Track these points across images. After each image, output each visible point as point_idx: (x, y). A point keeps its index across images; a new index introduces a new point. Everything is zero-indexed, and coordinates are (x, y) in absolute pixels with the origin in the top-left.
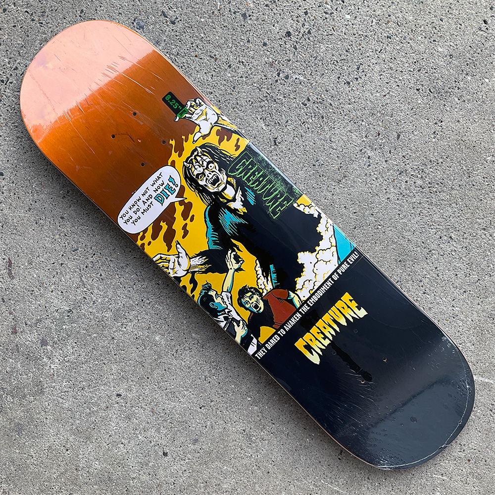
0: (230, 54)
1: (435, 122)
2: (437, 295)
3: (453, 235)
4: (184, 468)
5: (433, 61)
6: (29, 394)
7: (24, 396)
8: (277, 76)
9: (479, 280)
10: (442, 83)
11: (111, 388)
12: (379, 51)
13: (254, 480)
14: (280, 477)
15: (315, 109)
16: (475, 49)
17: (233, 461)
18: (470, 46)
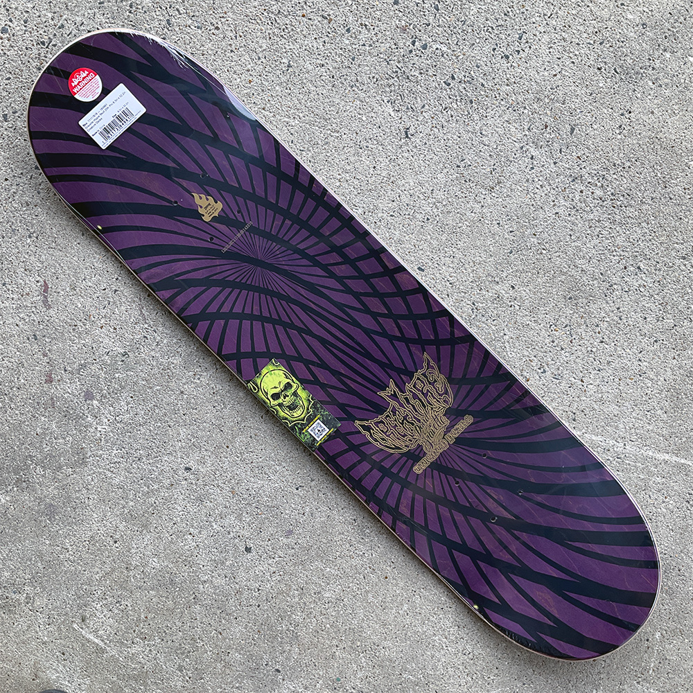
0: (349, 14)
1: (621, 111)
2: (619, 344)
3: (642, 265)
4: (273, 569)
5: (620, 31)
6: (67, 465)
7: (60, 467)
8: (411, 45)
9: (675, 326)
10: (632, 61)
11: (177, 458)
12: (549, 15)
13: (367, 588)
14: (402, 584)
15: (462, 90)
16: (676, 17)
17: (339, 561)
18: (670, 13)
